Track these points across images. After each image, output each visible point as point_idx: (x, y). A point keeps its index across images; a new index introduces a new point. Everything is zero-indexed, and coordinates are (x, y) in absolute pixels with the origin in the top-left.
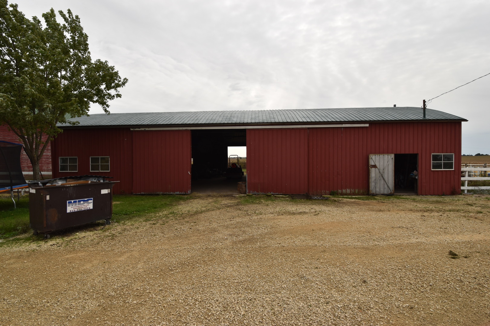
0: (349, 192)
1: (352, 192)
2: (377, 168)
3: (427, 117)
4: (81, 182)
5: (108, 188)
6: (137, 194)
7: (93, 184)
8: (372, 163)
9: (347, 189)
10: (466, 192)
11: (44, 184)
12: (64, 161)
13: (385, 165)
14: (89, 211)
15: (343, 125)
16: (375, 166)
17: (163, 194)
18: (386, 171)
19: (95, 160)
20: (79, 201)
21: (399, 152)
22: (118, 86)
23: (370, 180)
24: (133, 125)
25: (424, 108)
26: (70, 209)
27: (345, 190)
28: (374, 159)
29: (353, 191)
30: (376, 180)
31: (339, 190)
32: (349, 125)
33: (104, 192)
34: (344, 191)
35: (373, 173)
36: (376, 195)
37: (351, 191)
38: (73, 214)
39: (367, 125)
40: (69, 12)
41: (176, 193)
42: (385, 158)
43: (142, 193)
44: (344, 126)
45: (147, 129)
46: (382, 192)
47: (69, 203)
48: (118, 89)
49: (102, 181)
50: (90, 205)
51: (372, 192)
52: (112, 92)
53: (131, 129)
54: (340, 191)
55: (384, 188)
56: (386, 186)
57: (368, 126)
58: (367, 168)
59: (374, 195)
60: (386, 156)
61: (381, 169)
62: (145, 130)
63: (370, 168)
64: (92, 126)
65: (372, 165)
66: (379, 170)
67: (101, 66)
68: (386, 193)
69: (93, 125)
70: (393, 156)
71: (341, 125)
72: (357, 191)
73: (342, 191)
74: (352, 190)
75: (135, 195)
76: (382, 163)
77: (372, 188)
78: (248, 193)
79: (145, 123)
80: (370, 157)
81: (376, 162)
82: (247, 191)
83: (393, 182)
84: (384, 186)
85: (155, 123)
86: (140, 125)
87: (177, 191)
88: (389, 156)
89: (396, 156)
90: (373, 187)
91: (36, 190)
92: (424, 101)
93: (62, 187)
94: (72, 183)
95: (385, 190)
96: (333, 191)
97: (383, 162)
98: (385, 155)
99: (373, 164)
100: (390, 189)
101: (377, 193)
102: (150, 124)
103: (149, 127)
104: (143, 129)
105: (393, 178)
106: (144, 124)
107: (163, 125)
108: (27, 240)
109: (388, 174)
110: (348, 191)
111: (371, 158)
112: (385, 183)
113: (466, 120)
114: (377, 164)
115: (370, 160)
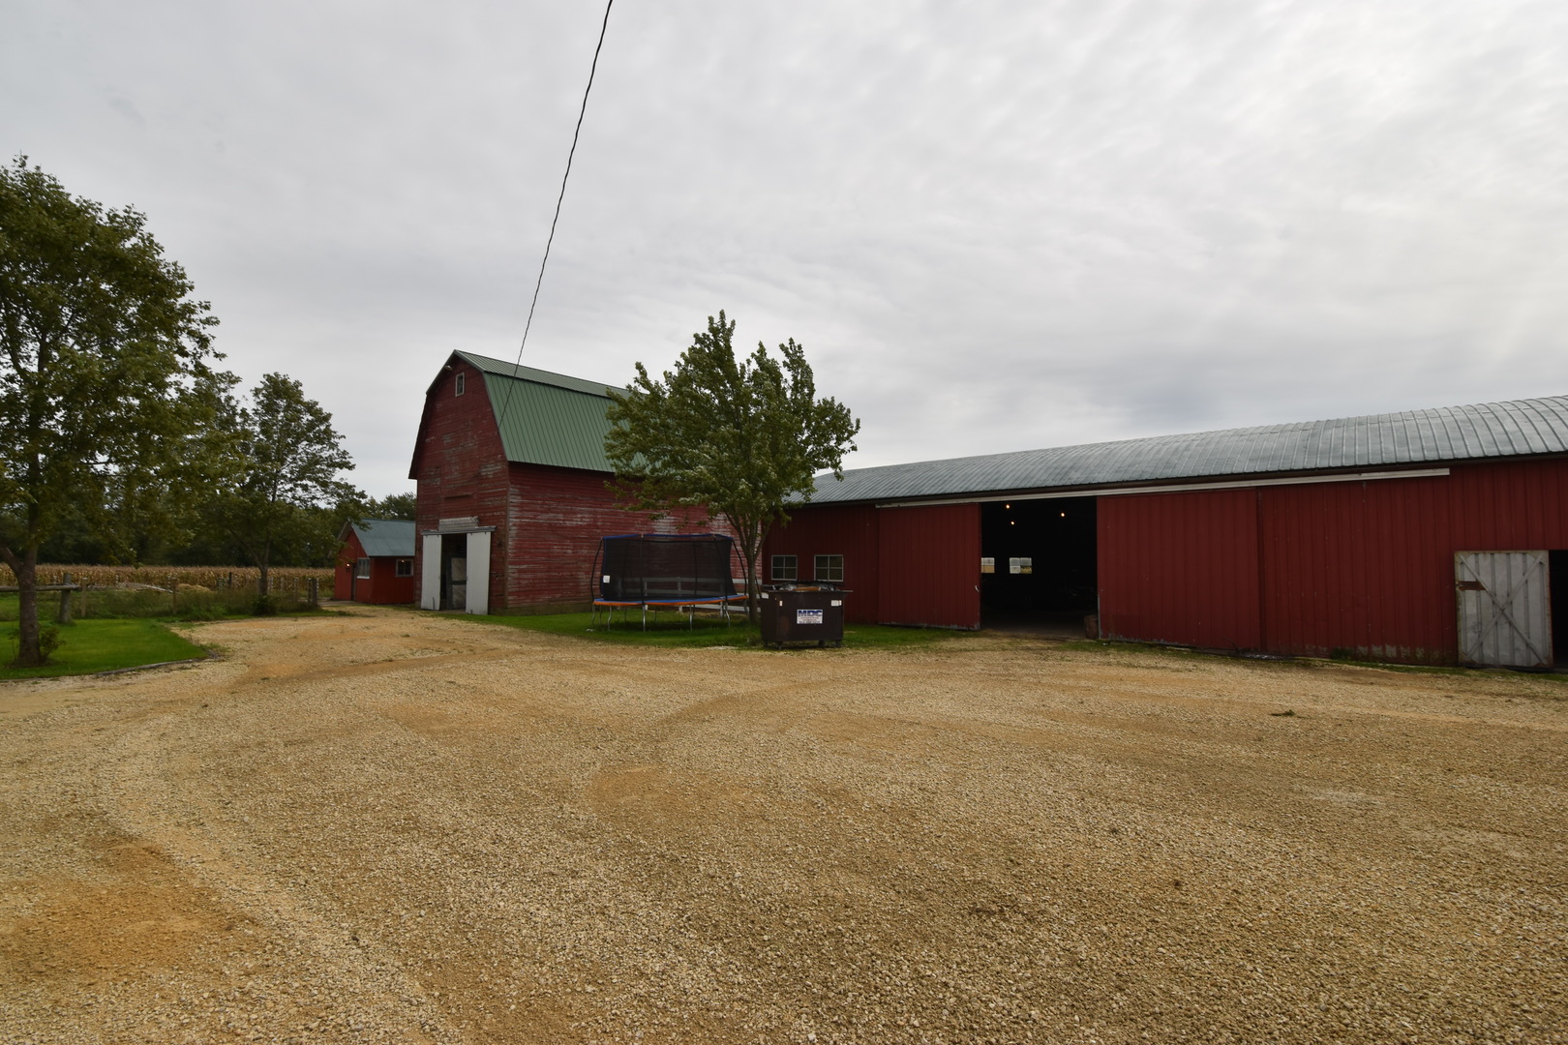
0: (1395, 654)
1: (1403, 655)
2: (1482, 592)
4: (812, 588)
5: (838, 599)
6: (885, 623)
7: (823, 593)
8: (1464, 574)
9: (1388, 647)
11: (778, 588)
12: (778, 562)
13: (1514, 583)
14: (817, 625)
15: (1363, 475)
16: (1476, 586)
17: (928, 628)
18: (1518, 601)
19: (822, 561)
20: (809, 612)
22: (851, 433)
23: (1461, 624)
24: (880, 499)
26: (800, 620)
27: (1380, 649)
28: (1475, 566)
29: (1405, 651)
30: (1480, 623)
31: (1361, 648)
32: (1382, 474)
33: (835, 603)
34: (1377, 650)
35: (1470, 605)
36: (1491, 666)
37: (1399, 652)
38: (802, 625)
39: (1446, 472)
40: (791, 341)
41: (952, 627)
42: (1513, 563)
43: (893, 623)
44: (1365, 476)
45: (902, 505)
46: (1504, 661)
47: (800, 612)
48: (851, 438)
49: (832, 589)
50: (819, 619)
51: (1467, 659)
52: (846, 445)
53: (877, 507)
54: (1362, 650)
55: (1514, 650)
56: (1519, 643)
57: (1448, 474)
58: (1447, 588)
59: (1474, 666)
60: (1517, 558)
61: (1498, 593)
62: (899, 507)
63: (1457, 589)
64: (819, 503)
65: (1463, 583)
66: (1493, 595)
67: (828, 407)
68: (1518, 662)
69: (820, 501)
70: (1543, 556)
71: (1357, 475)
72: (1420, 653)
73: (1370, 648)
74: (1402, 648)
75: (882, 625)
76: (1501, 576)
77: (1466, 645)
78: (1103, 637)
79: (900, 494)
80: (1457, 559)
81: (1482, 573)
82: (1101, 633)
83: (1548, 631)
84: (1512, 643)
85: (916, 494)
86: (891, 498)
87: (954, 624)
88: (1528, 556)
89: (1556, 556)
90: (1470, 645)
91: (770, 594)
93: (793, 593)
94: (802, 589)
95: (1517, 654)
96: (1340, 648)
97: (1505, 572)
98: (1512, 555)
99: (1468, 578)
100: (1535, 653)
101: (1487, 661)
102: (909, 494)
103: (905, 502)
104: (895, 505)
105: (1548, 620)
106: (897, 495)
107: (929, 495)
108: (759, 650)
109: (1527, 608)
110: (1391, 651)
111: (1462, 563)
112: (1516, 634)
114: (1485, 580)
115: (1458, 569)
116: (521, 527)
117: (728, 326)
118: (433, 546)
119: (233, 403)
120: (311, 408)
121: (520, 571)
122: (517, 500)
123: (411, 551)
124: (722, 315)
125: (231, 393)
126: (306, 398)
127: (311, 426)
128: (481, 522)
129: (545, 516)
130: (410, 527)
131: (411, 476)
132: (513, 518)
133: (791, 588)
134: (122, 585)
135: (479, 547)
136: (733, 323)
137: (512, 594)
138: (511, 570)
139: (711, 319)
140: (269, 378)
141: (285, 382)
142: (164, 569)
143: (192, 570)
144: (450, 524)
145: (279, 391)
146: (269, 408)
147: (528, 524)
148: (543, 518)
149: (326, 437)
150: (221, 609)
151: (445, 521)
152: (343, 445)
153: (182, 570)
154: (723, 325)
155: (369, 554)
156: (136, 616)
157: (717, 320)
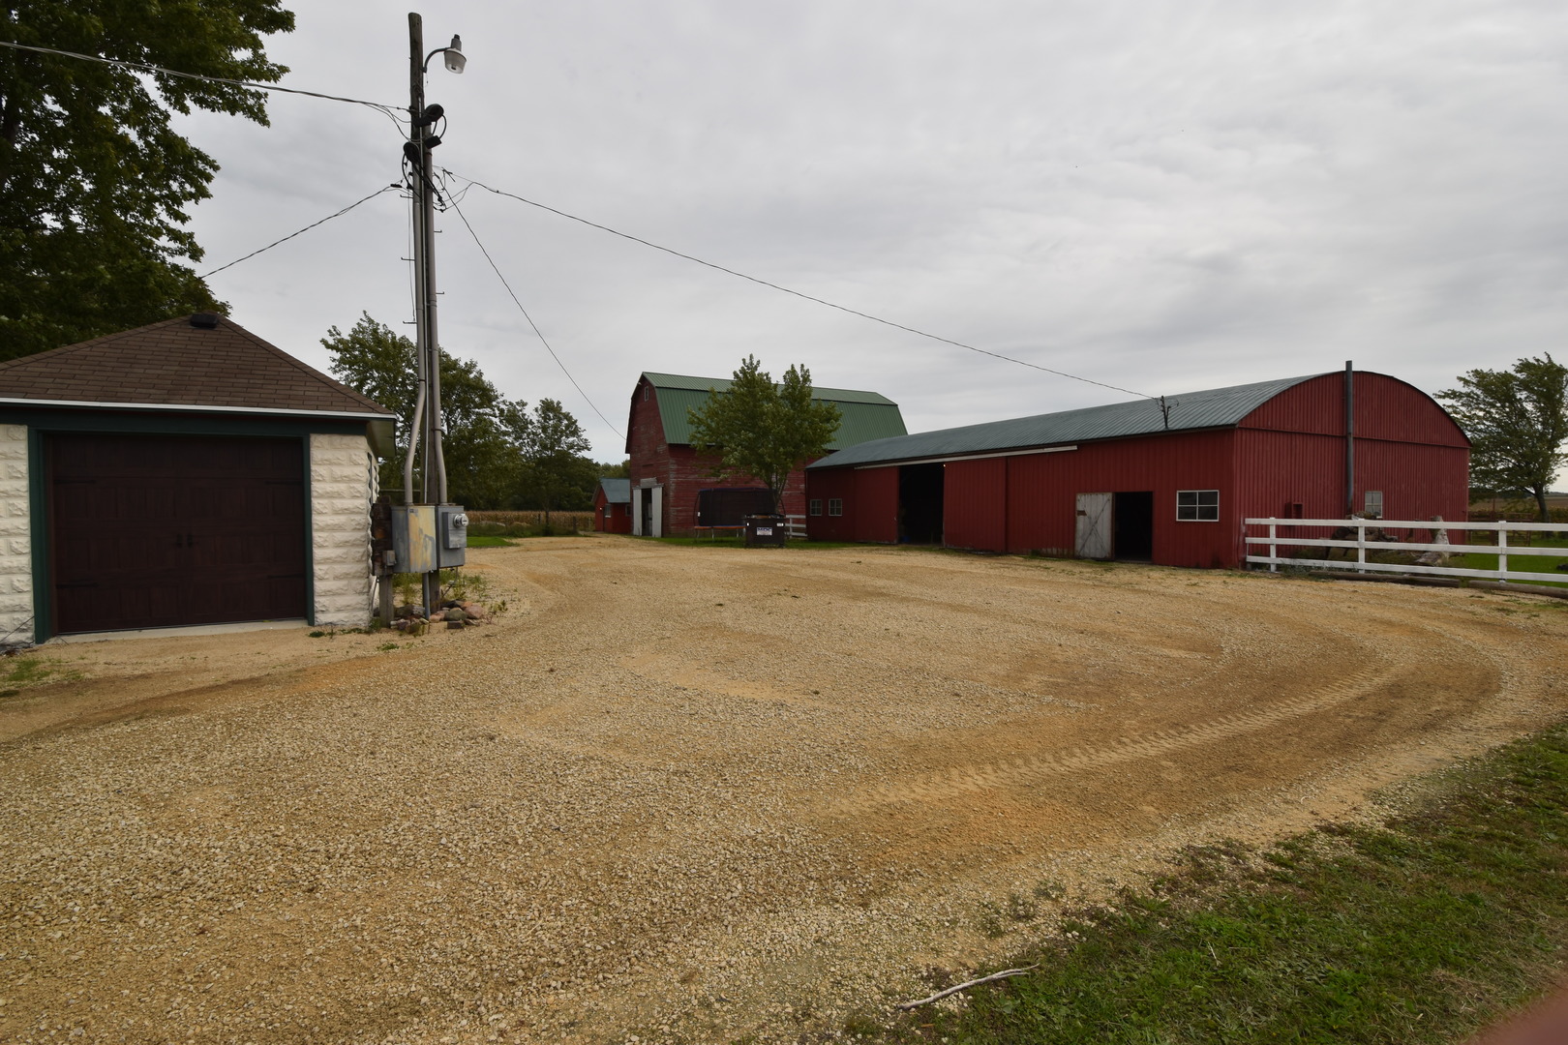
2: (1086, 516)
5: (780, 523)
7: (772, 519)
8: (1080, 507)
10: (1273, 568)
12: (813, 503)
13: (1099, 512)
14: (768, 536)
15: (1044, 449)
16: (1083, 513)
18: (1100, 520)
19: (832, 503)
20: (764, 529)
21: (1118, 490)
26: (759, 533)
28: (1084, 502)
30: (1084, 534)
31: (1043, 549)
32: (1052, 449)
33: (779, 525)
34: (1049, 550)
35: (1080, 524)
36: (1086, 558)
38: (759, 536)
39: (1075, 448)
42: (1098, 500)
46: (1092, 555)
47: (759, 529)
50: (770, 533)
51: (1078, 554)
53: (855, 469)
54: (1044, 551)
55: (1097, 549)
56: (1099, 545)
58: (1072, 514)
59: (1081, 557)
61: (1092, 516)
63: (1077, 515)
65: (1079, 511)
66: (1090, 518)
68: (1098, 555)
70: (1108, 496)
76: (1094, 508)
78: (945, 546)
79: (865, 460)
80: (1077, 498)
81: (1086, 506)
82: (945, 544)
83: (1110, 538)
84: (1096, 545)
85: (871, 460)
86: (859, 463)
88: (1104, 496)
89: (1115, 496)
90: (1080, 546)
93: (755, 519)
94: (760, 517)
95: (1097, 551)
97: (1095, 506)
98: (1099, 496)
100: (1105, 551)
101: (1086, 556)
102: (868, 461)
103: (866, 465)
104: (862, 467)
105: (1110, 533)
106: (863, 461)
109: (1102, 526)
110: (1055, 551)
111: (1079, 500)
112: (1098, 540)
114: (1087, 510)
115: (1078, 503)
116: (677, 483)
117: (755, 363)
118: (638, 494)
119: (526, 417)
120: (567, 416)
121: (678, 511)
122: (675, 467)
123: (627, 499)
124: (751, 357)
125: (524, 412)
126: (563, 411)
127: (567, 427)
128: (658, 481)
129: (693, 476)
130: (627, 483)
131: (626, 452)
132: (672, 479)
133: (754, 517)
134: (484, 522)
135: (657, 494)
136: (759, 362)
137: (672, 525)
138: (672, 511)
139: (744, 360)
140: (542, 402)
141: (552, 402)
142: (506, 513)
143: (521, 513)
144: (646, 482)
145: (549, 408)
146: (546, 418)
147: (682, 482)
148: (691, 478)
149: (575, 433)
150: (529, 533)
151: (643, 480)
152: (584, 435)
153: (516, 513)
154: (751, 363)
155: (610, 501)
156: (490, 535)
157: (748, 361)
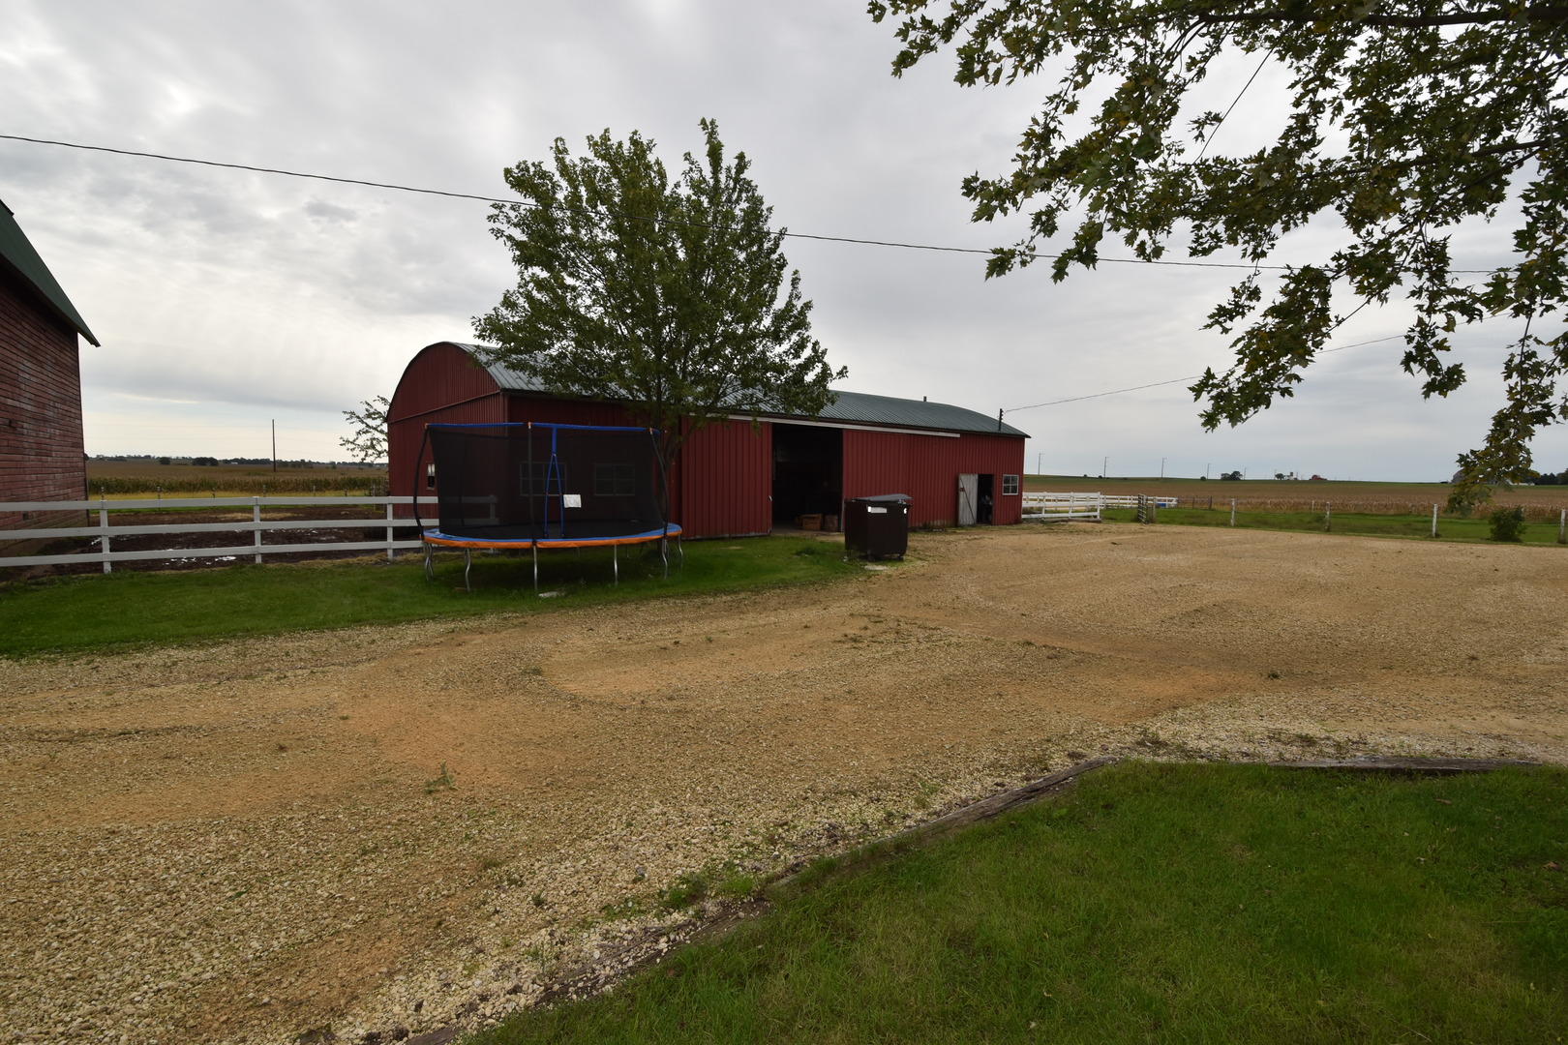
1: (942, 524)
3: (1002, 431)
6: (691, 540)
8: (961, 484)
9: (938, 521)
13: (971, 488)
15: (939, 433)
21: (981, 473)
23: (960, 507)
25: (1000, 421)
28: (963, 480)
29: (943, 522)
30: (963, 507)
32: (944, 433)
34: (936, 523)
36: (964, 526)
41: (751, 534)
42: (971, 480)
43: (698, 537)
46: (968, 522)
54: (932, 523)
57: (959, 436)
58: (956, 491)
59: (962, 527)
60: (972, 477)
61: (968, 493)
63: (959, 491)
65: (961, 488)
66: (966, 495)
70: (977, 476)
71: (937, 433)
73: (934, 522)
76: (969, 486)
77: (960, 516)
80: (960, 477)
81: (965, 484)
84: (969, 515)
87: (752, 531)
89: (980, 476)
92: (1001, 411)
95: (970, 520)
97: (969, 484)
99: (962, 486)
101: (965, 523)
110: (939, 523)
112: (970, 510)
113: (1029, 437)
114: (965, 488)
